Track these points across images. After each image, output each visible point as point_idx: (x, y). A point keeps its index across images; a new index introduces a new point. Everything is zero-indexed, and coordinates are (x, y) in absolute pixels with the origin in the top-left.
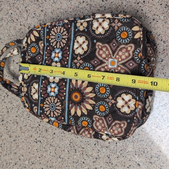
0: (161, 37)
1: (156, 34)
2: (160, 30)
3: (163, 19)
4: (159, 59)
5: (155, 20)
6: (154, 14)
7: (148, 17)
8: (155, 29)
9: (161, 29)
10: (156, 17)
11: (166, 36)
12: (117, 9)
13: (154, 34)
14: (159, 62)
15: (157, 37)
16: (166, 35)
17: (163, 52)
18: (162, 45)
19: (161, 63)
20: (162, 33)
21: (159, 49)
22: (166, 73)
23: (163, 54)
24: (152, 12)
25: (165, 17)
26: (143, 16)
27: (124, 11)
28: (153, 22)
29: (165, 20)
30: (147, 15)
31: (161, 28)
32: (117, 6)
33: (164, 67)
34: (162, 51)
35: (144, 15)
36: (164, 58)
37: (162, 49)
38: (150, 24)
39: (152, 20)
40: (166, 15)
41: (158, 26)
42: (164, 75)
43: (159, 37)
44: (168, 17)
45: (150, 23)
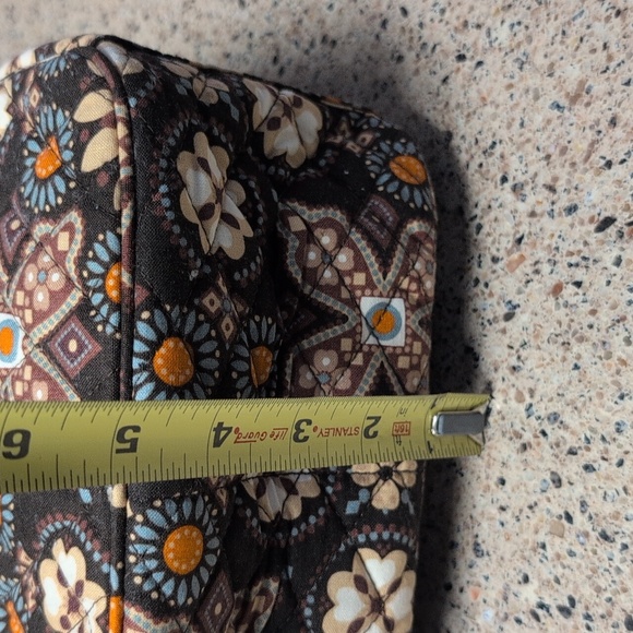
0: (502, 156)
1: (477, 142)
2: (494, 117)
3: (506, 44)
4: (493, 301)
5: (468, 55)
6: (462, 20)
7: (431, 45)
8: (469, 115)
9: (497, 106)
10: (471, 37)
11: (529, 147)
12: (296, 31)
13: (464, 146)
14: (496, 319)
15: (481, 165)
16: (528, 140)
17: (515, 256)
18: (507, 212)
19: (504, 331)
20: (503, 134)
21: (490, 239)
22: (537, 398)
23: (512, 267)
24: (452, 9)
25: (516, 27)
26: (410, 48)
27: (324, 39)
28: (458, 69)
29: (519, 45)
30: (425, 33)
31: (500, 99)
32: (296, 18)
33: (524, 353)
34: (509, 252)
35: (415, 40)
36: (519, 292)
37: (507, 235)
38: (442, 88)
39: (451, 63)
40: (525, 16)
41: (485, 94)
42: (522, 408)
43: (490, 160)
44: (532, 23)
45: (445, 80)
